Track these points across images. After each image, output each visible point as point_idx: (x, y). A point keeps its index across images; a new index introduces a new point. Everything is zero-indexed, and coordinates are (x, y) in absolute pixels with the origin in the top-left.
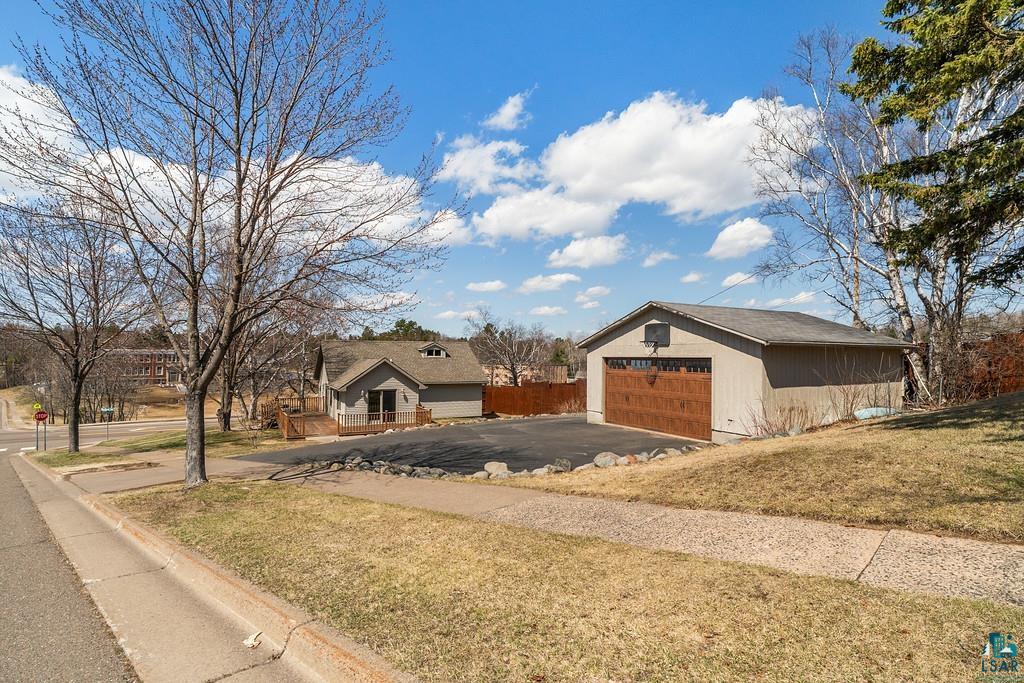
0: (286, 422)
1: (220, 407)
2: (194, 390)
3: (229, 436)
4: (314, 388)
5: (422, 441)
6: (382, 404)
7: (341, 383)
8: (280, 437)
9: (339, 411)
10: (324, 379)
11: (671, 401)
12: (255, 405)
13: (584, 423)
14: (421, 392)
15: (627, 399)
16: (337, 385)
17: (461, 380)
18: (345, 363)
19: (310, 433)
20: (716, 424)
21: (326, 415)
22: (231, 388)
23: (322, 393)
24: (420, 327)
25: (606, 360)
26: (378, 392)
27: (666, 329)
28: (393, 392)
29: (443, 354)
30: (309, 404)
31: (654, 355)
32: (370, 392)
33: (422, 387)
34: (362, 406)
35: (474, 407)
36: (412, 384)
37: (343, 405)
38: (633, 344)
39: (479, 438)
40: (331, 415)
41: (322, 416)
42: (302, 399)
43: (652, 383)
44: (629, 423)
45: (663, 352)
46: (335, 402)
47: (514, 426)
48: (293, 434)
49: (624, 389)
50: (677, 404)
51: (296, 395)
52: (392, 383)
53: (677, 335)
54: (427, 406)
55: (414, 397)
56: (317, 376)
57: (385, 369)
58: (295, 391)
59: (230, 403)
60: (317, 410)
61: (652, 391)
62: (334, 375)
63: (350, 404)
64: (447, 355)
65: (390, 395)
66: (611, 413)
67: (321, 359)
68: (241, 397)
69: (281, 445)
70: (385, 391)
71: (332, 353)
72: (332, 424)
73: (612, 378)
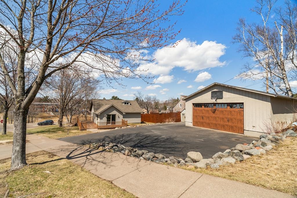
0: (80, 124)
1: (59, 119)
2: (19, 109)
3: (61, 129)
4: (90, 114)
5: (131, 133)
6: (112, 119)
7: (98, 112)
8: (78, 129)
9: (97, 121)
10: (93, 111)
11: (223, 119)
12: (71, 119)
13: (184, 126)
14: (123, 115)
15: (203, 118)
16: (97, 113)
17: (135, 112)
18: (99, 106)
19: (88, 128)
20: (246, 127)
21: (93, 122)
22: (63, 113)
23: (92, 115)
24: (119, 98)
25: (193, 104)
26: (110, 115)
27: (221, 93)
28: (115, 115)
29: (129, 104)
30: (88, 118)
31: (216, 102)
32: (108, 115)
33: (124, 114)
34: (105, 119)
35: (139, 120)
36: (121, 113)
37: (99, 119)
38: (207, 98)
39: (152, 132)
40: (95, 122)
41: (92, 122)
42: (86, 117)
43: (214, 112)
44: (204, 126)
45: (219, 101)
46: (96, 118)
47: (161, 127)
48: (82, 128)
49: (201, 115)
50: (226, 120)
51: (84, 116)
52: (114, 112)
53: (226, 94)
54: (126, 119)
55: (121, 116)
56: (91, 110)
57: (113, 108)
58: (84, 115)
59: (62, 118)
60: (90, 120)
61: (214, 115)
62: (96, 109)
63: (101, 119)
64: (130, 104)
65: (114, 116)
66: (195, 123)
67: (92, 105)
68: (66, 116)
69: (78, 132)
70: (112, 115)
71: (95, 103)
72: (96, 125)
73: (196, 110)
